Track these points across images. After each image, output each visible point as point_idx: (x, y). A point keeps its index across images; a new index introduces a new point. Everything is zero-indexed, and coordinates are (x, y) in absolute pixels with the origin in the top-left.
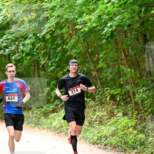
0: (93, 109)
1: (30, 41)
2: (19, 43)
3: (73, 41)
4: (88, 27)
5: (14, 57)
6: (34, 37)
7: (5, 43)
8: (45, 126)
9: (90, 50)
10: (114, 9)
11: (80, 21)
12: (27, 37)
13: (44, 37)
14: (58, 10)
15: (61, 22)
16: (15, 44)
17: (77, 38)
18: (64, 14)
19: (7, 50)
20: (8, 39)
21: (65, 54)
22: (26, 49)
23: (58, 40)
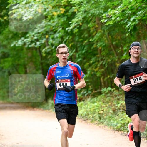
0: (117, 98)
1: (59, 35)
2: (49, 37)
3: (98, 34)
4: (112, 21)
5: (44, 50)
6: (63, 31)
7: (37, 36)
9: (114, 43)
10: (137, 4)
11: (106, 15)
12: (56, 31)
13: (72, 31)
14: (85, 6)
15: (88, 16)
16: (45, 37)
17: (102, 32)
18: (90, 9)
19: (38, 43)
20: (39, 33)
21: (91, 47)
22: (55, 42)
23: (85, 33)
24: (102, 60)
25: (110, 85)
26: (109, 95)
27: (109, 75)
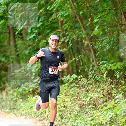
0: (85, 89)
8: (23, 111)
9: (81, 13)
21: (49, 18)
24: (64, 36)
25: (75, 71)
26: (74, 84)
27: (74, 57)
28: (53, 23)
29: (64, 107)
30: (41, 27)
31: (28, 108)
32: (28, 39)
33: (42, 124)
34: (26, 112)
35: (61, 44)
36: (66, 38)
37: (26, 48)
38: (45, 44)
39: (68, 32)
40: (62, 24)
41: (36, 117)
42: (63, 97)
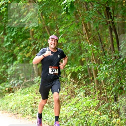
28: (26, 33)
29: (35, 103)
30: (15, 36)
31: (4, 104)
32: (4, 46)
33: (16, 118)
34: (3, 107)
35: (32, 51)
36: (37, 46)
37: (3, 54)
38: (19, 51)
39: (38, 40)
40: (33, 34)
41: (11, 112)
42: (34, 95)
